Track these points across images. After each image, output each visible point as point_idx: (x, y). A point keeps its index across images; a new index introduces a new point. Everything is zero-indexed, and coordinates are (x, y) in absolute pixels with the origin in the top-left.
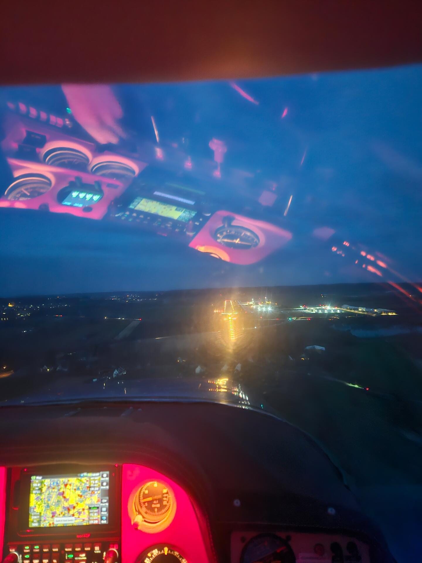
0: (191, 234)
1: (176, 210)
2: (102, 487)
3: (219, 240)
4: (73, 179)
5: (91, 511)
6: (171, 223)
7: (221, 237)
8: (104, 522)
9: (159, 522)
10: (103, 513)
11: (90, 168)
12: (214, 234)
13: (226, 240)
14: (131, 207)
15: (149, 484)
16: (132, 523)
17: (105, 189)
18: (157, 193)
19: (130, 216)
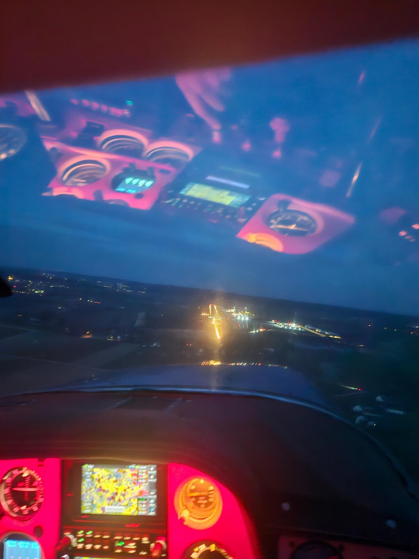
0: (242, 220)
1: (229, 195)
2: (149, 480)
3: (272, 227)
4: (126, 166)
5: (140, 502)
6: (222, 209)
7: (276, 222)
8: (152, 513)
9: (207, 518)
10: (151, 505)
11: (144, 154)
12: (267, 219)
13: (280, 226)
14: (182, 192)
15: (195, 480)
16: (179, 518)
17: (158, 175)
18: (210, 178)
19: (180, 202)
